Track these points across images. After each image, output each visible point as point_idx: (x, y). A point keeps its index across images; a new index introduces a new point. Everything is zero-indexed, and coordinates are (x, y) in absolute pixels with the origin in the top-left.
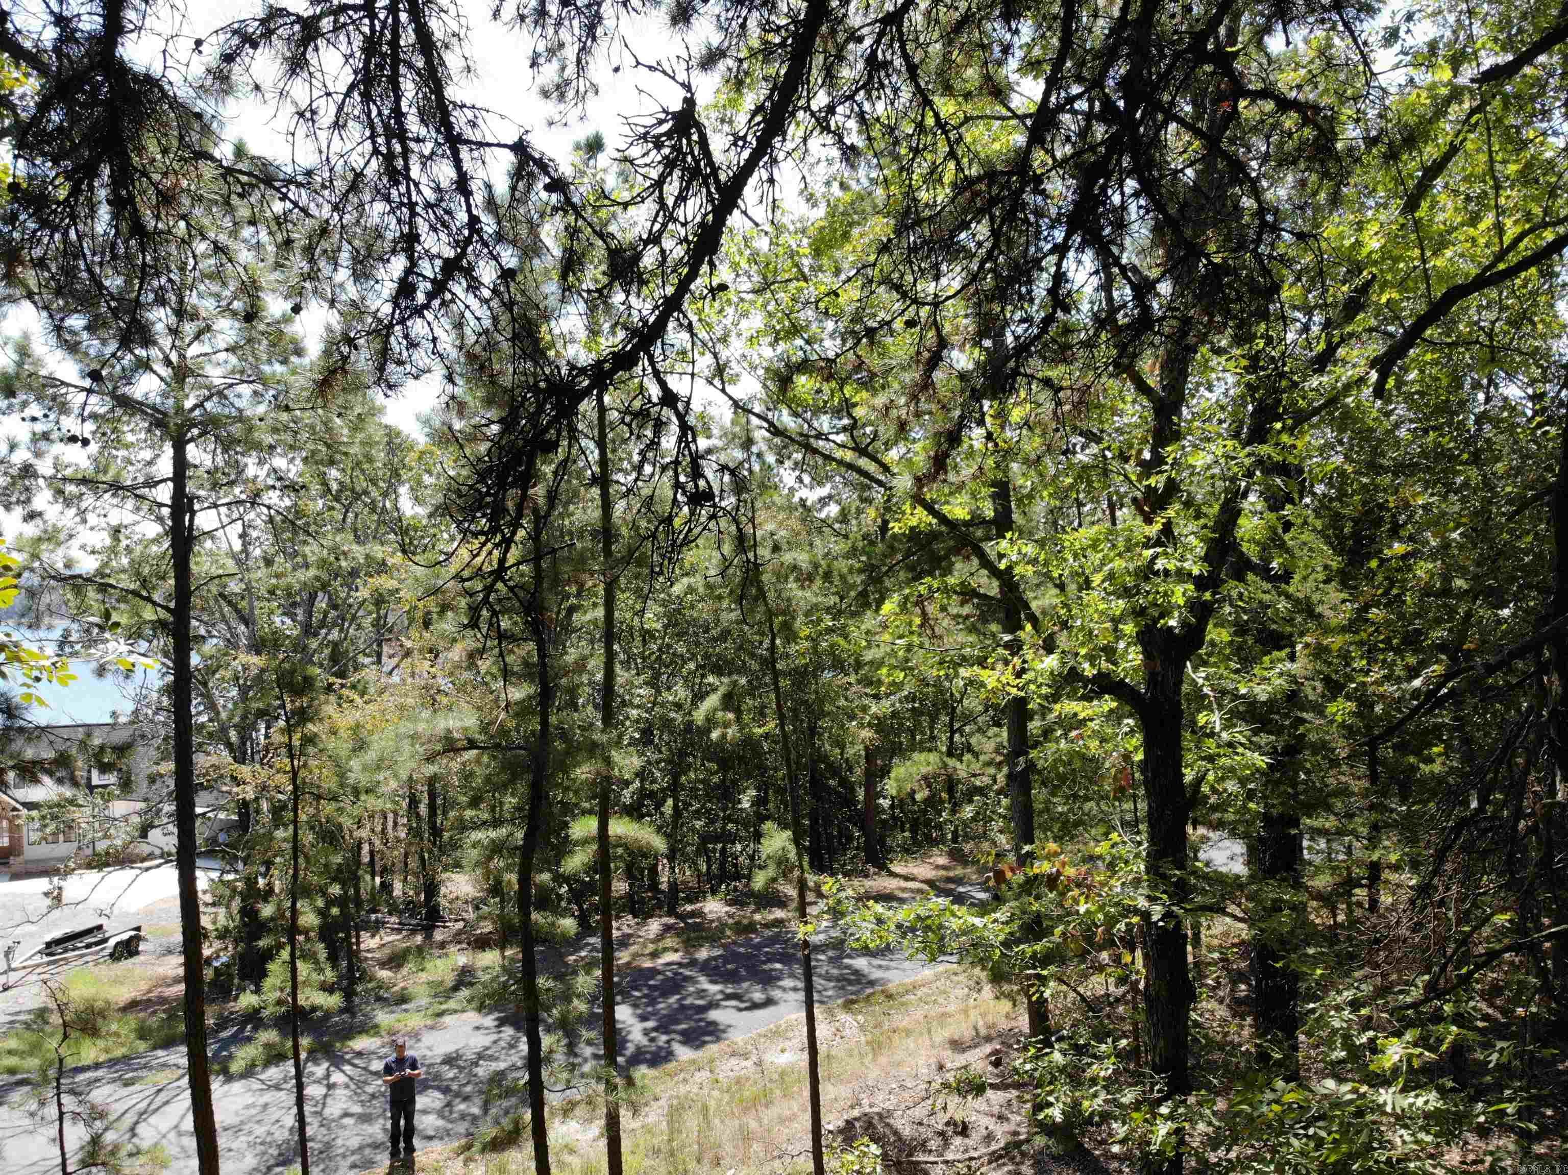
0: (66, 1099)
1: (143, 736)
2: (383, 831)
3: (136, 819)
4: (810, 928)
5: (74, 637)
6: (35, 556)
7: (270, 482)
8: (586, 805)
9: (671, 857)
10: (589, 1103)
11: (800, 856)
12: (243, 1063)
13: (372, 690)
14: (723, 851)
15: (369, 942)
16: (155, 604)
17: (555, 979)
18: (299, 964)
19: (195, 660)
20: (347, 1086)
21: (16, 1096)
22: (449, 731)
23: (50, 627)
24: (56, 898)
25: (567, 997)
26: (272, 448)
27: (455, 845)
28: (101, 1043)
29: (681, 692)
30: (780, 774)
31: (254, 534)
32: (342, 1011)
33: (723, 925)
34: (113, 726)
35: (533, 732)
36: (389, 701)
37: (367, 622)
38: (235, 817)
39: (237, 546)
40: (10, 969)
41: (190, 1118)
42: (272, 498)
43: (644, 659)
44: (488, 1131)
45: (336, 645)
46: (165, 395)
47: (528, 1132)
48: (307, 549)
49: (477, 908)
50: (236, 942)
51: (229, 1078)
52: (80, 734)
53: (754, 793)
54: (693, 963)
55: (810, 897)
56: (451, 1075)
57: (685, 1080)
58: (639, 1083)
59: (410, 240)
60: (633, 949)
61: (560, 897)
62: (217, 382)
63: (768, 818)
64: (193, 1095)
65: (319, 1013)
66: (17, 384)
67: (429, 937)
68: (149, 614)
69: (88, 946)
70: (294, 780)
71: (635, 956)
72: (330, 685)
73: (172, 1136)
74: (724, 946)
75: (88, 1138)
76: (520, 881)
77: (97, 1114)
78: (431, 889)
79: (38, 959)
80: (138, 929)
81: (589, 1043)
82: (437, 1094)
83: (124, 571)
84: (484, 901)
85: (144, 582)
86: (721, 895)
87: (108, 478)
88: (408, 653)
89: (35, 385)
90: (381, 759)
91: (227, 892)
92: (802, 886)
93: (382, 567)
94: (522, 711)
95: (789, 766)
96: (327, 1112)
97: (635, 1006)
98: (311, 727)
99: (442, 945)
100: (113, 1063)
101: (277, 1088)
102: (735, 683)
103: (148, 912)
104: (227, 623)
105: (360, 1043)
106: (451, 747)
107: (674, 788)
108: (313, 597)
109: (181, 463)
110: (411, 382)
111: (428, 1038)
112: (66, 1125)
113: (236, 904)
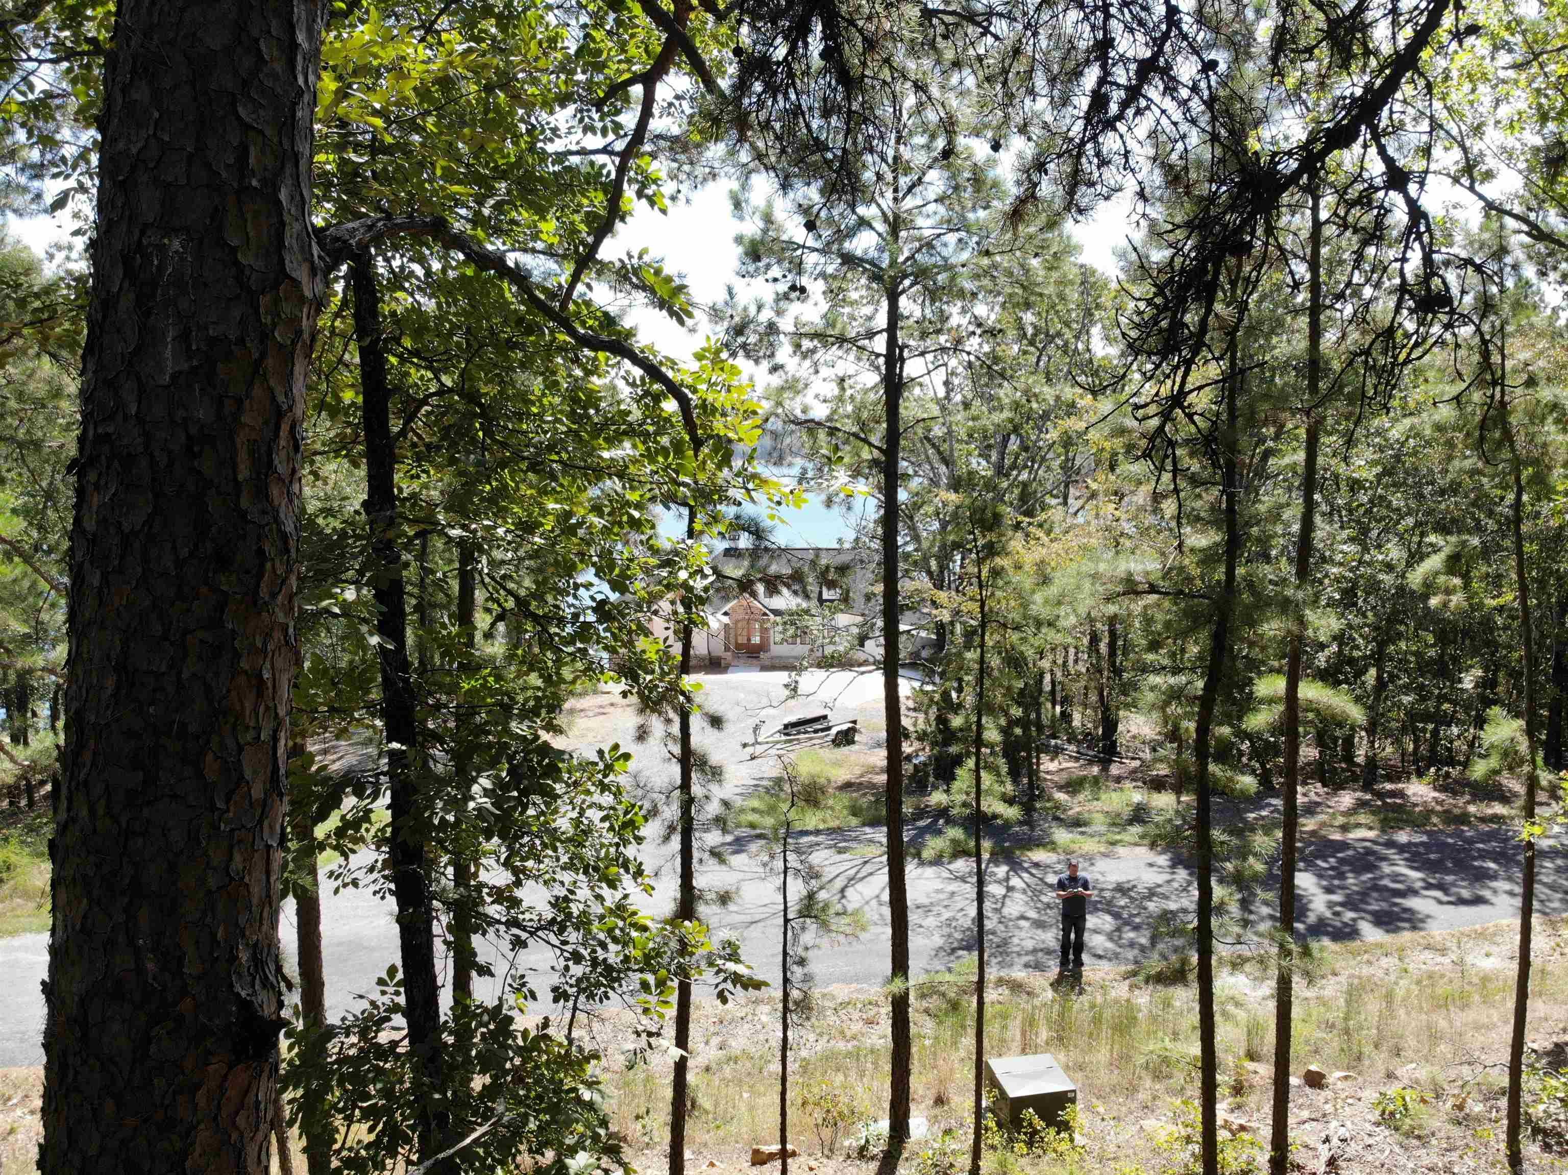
0: (791, 857)
1: (862, 561)
2: (1065, 663)
3: (855, 630)
4: (1537, 830)
5: (810, 474)
6: (779, 404)
7: (971, 328)
8: (1276, 664)
9: (1371, 729)
10: (1261, 962)
11: (1533, 749)
12: (932, 852)
13: (1057, 530)
14: (1435, 733)
15: (1048, 765)
16: (870, 445)
17: (1231, 833)
18: (983, 774)
19: (902, 496)
20: (1024, 892)
21: (754, 847)
22: (1130, 574)
23: (790, 465)
24: (794, 689)
25: (1243, 852)
26: (974, 295)
27: (1132, 686)
28: (820, 814)
29: (1394, 552)
30: (1516, 655)
31: (956, 381)
32: (1021, 823)
33: (1430, 812)
34: (839, 551)
35: (1218, 582)
36: (1073, 541)
37: (1055, 464)
38: (934, 637)
39: (941, 393)
40: (757, 743)
41: (887, 891)
42: (973, 344)
43: (1350, 512)
44: (1155, 964)
45: (1025, 485)
46: (881, 250)
47: (1192, 976)
48: (1001, 392)
49: (1154, 750)
50: (934, 744)
51: (922, 863)
52: (811, 555)
53: (1480, 673)
54: (1390, 844)
55: (1542, 796)
56: (1122, 903)
57: (1369, 962)
58: (1316, 953)
59: (1104, 46)
60: (1322, 817)
61: (1241, 754)
62: (927, 233)
63: (1495, 702)
64: (890, 872)
65: (999, 822)
66: (762, 250)
67: (1105, 769)
68: (866, 454)
69: (816, 731)
70: (982, 607)
71: (1323, 824)
72: (1019, 523)
73: (874, 903)
74: (1429, 834)
75: (805, 893)
76: (1198, 730)
77: (813, 874)
78: (1110, 725)
79: (777, 737)
80: (855, 722)
81: (1266, 903)
82: (1108, 918)
83: (848, 417)
84: (1161, 744)
85: (863, 426)
86: (1427, 779)
87: (836, 332)
88: (1093, 495)
89: (776, 248)
90: (1063, 595)
91: (926, 701)
92: (1532, 784)
93: (1071, 409)
94: (1207, 558)
95: (1528, 645)
96: (1006, 911)
97: (1320, 876)
98: (999, 561)
99: (1118, 779)
100: (831, 831)
101: (963, 879)
102: (1464, 543)
103: (862, 710)
104: (930, 463)
105: (1039, 855)
106: (1131, 588)
107: (1379, 658)
108: (1006, 440)
109: (894, 316)
110: (1102, 204)
111: (1102, 865)
112: (789, 879)
113: (933, 712)
